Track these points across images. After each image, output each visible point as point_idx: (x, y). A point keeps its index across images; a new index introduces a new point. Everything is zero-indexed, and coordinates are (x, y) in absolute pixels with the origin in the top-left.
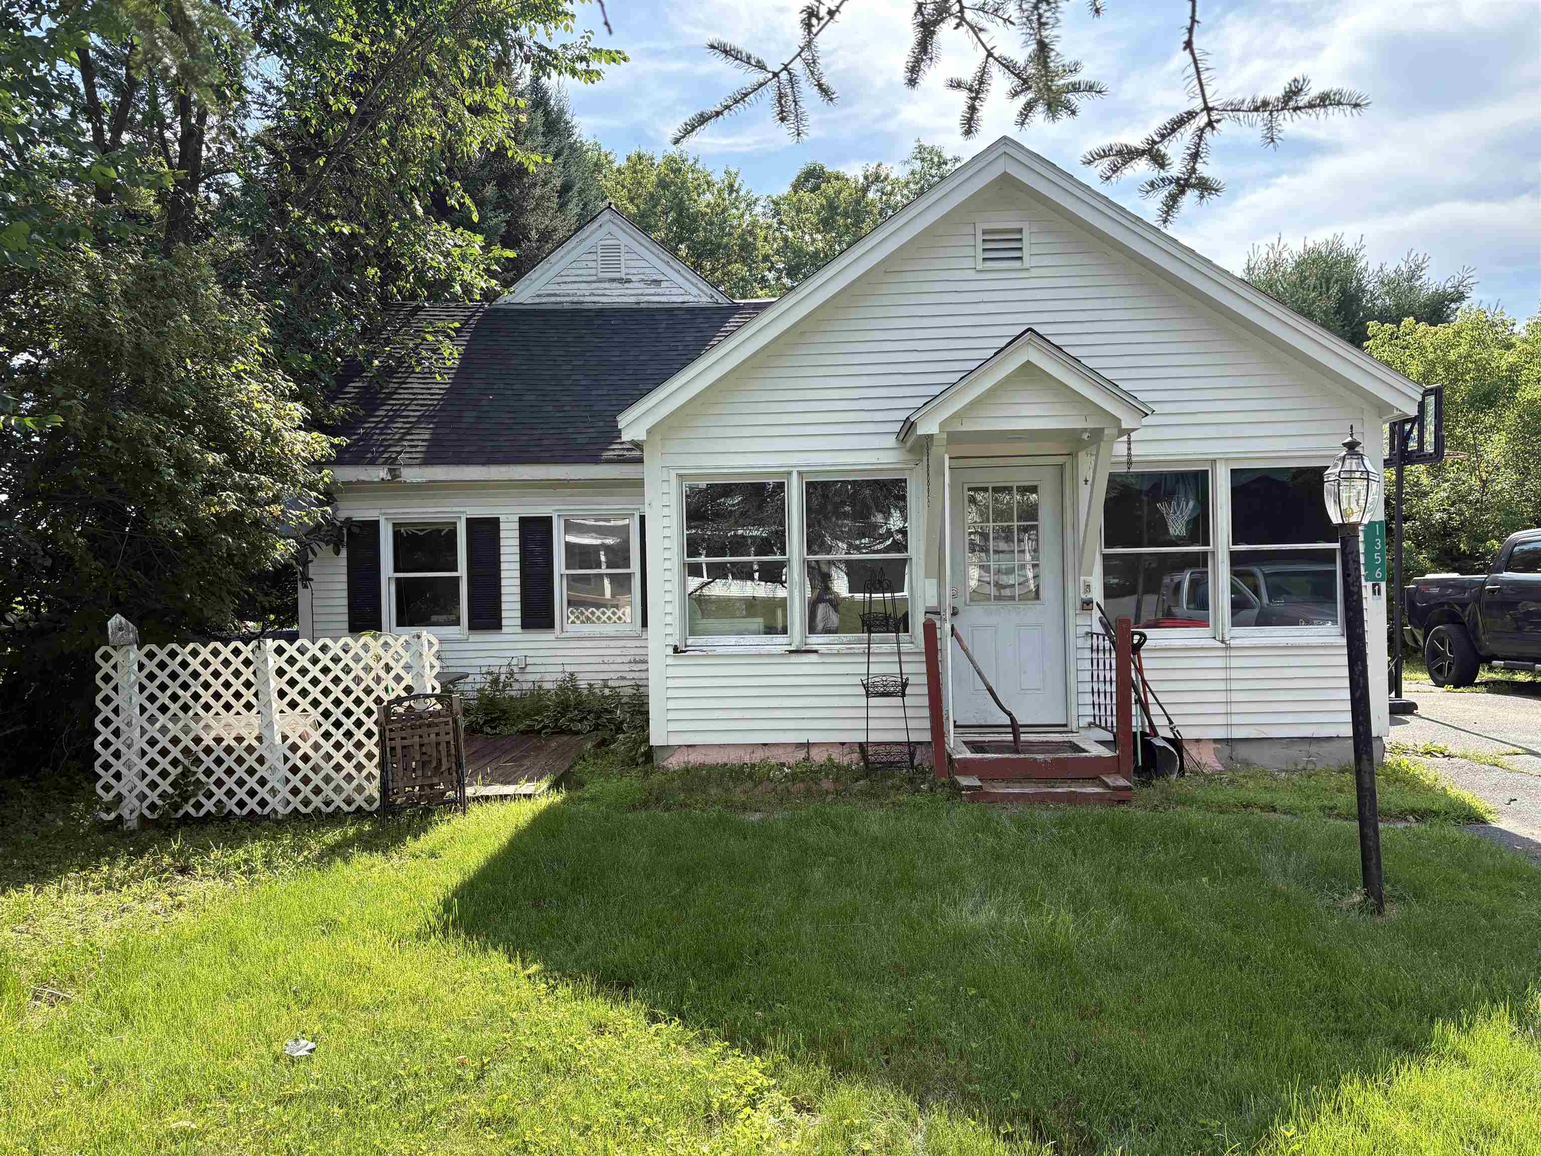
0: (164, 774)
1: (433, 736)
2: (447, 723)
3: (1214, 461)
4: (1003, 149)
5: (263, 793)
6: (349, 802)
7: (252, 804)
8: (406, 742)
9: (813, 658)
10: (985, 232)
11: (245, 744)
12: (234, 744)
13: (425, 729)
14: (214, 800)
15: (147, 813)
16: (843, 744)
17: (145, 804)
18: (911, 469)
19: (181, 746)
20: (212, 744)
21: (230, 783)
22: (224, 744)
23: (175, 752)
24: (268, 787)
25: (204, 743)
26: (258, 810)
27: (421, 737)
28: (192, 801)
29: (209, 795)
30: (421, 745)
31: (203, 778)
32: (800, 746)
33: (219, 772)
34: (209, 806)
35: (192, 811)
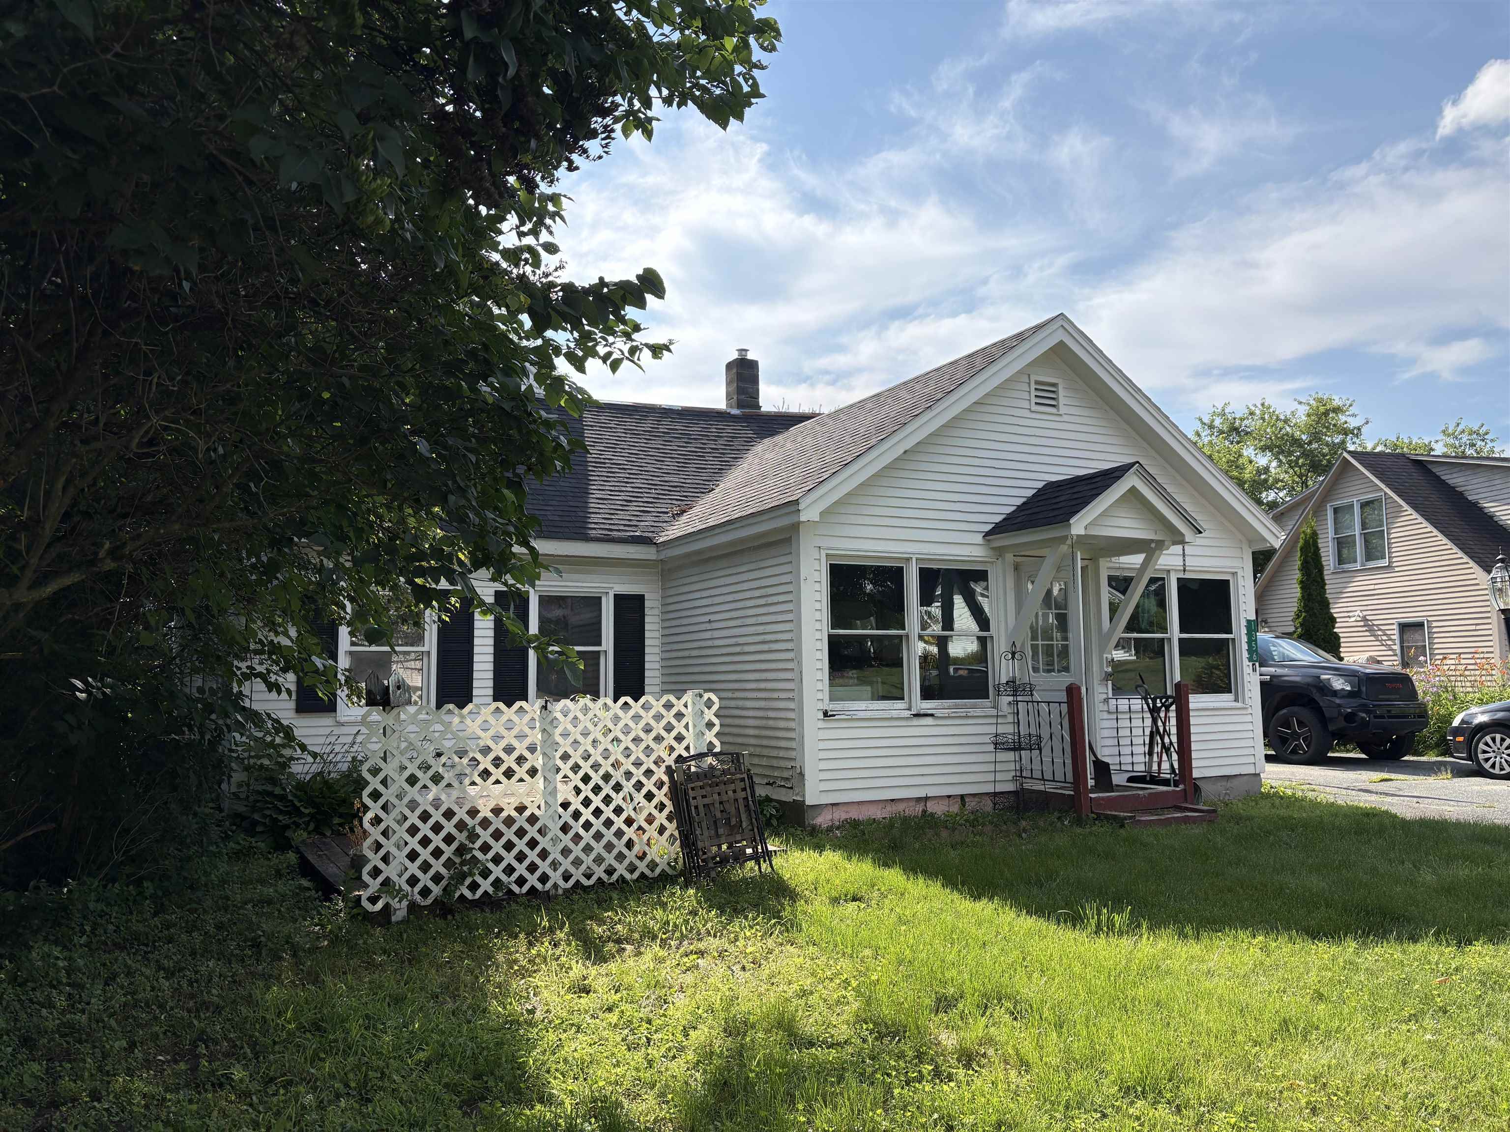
0: (437, 853)
1: (730, 793)
2: (743, 780)
3: (1169, 571)
4: (1061, 323)
5: (544, 867)
6: (632, 869)
7: (533, 880)
8: (707, 801)
9: (929, 721)
10: (1037, 383)
11: (527, 813)
12: (514, 814)
13: (722, 786)
14: (492, 878)
15: (418, 898)
16: (949, 797)
17: (417, 889)
18: (992, 563)
19: (455, 820)
20: (490, 815)
21: (509, 858)
22: (504, 814)
23: (449, 827)
24: (549, 860)
25: (480, 816)
26: (539, 886)
27: (719, 794)
28: (468, 881)
29: (486, 874)
30: (721, 803)
31: (479, 854)
32: (919, 800)
33: (497, 847)
34: (486, 885)
35: (468, 894)
